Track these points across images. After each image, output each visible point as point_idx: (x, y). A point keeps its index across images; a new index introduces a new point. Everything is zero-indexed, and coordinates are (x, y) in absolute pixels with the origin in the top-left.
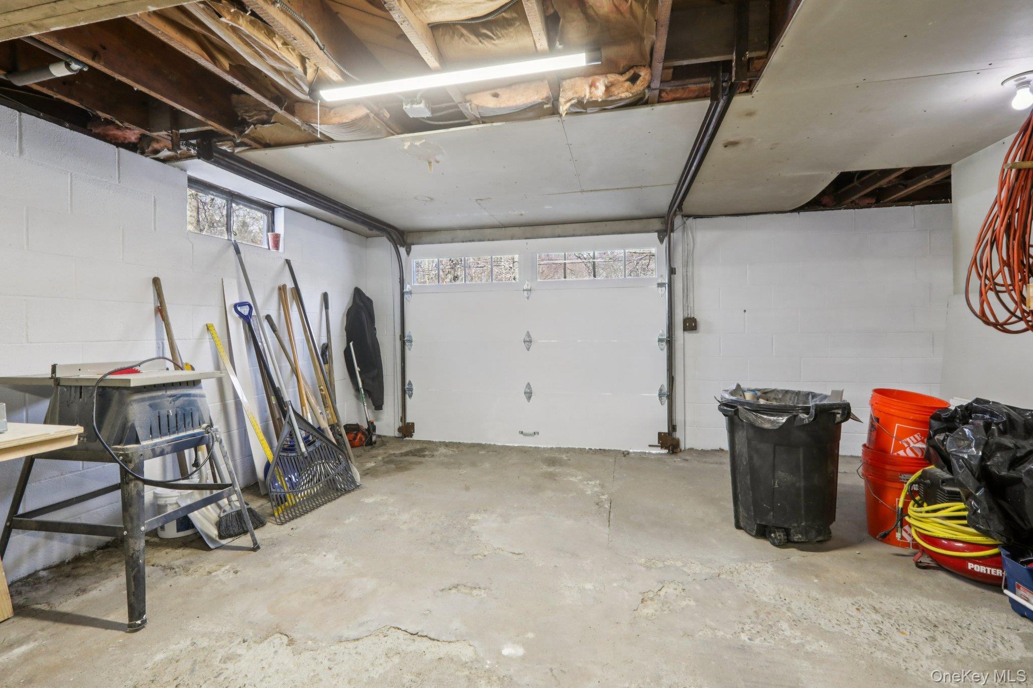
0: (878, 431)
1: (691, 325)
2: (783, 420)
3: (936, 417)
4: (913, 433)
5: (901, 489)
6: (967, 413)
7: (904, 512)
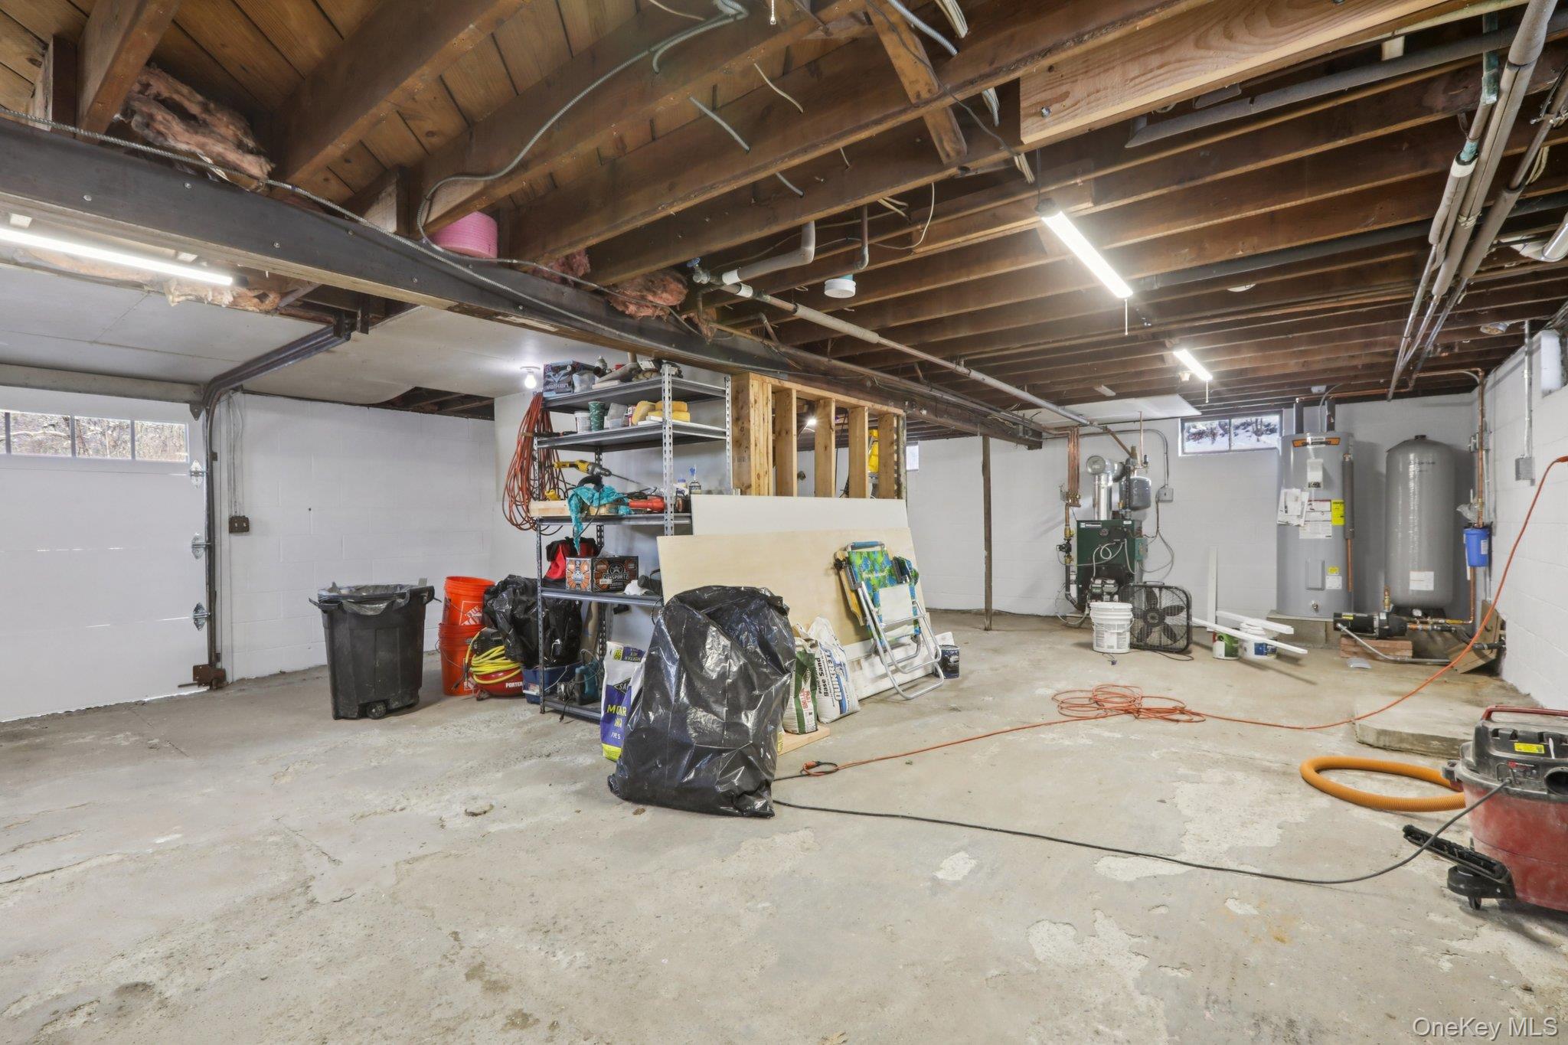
0: (451, 610)
1: (240, 525)
2: (383, 606)
3: (487, 592)
4: (473, 606)
5: (466, 651)
6: (505, 584)
7: (469, 665)
